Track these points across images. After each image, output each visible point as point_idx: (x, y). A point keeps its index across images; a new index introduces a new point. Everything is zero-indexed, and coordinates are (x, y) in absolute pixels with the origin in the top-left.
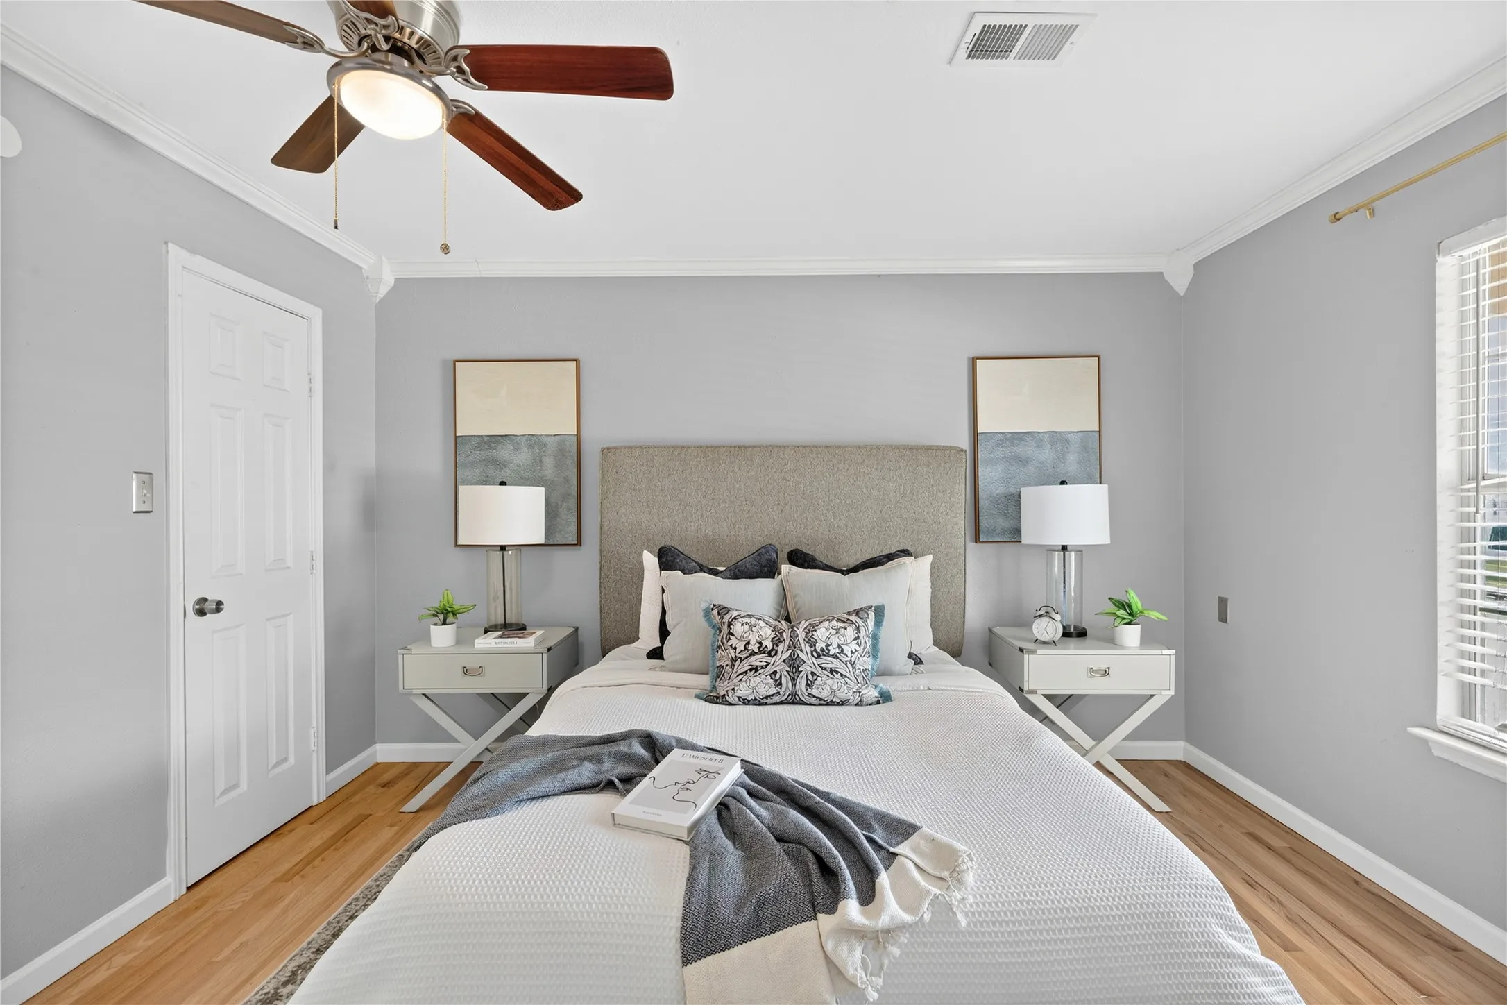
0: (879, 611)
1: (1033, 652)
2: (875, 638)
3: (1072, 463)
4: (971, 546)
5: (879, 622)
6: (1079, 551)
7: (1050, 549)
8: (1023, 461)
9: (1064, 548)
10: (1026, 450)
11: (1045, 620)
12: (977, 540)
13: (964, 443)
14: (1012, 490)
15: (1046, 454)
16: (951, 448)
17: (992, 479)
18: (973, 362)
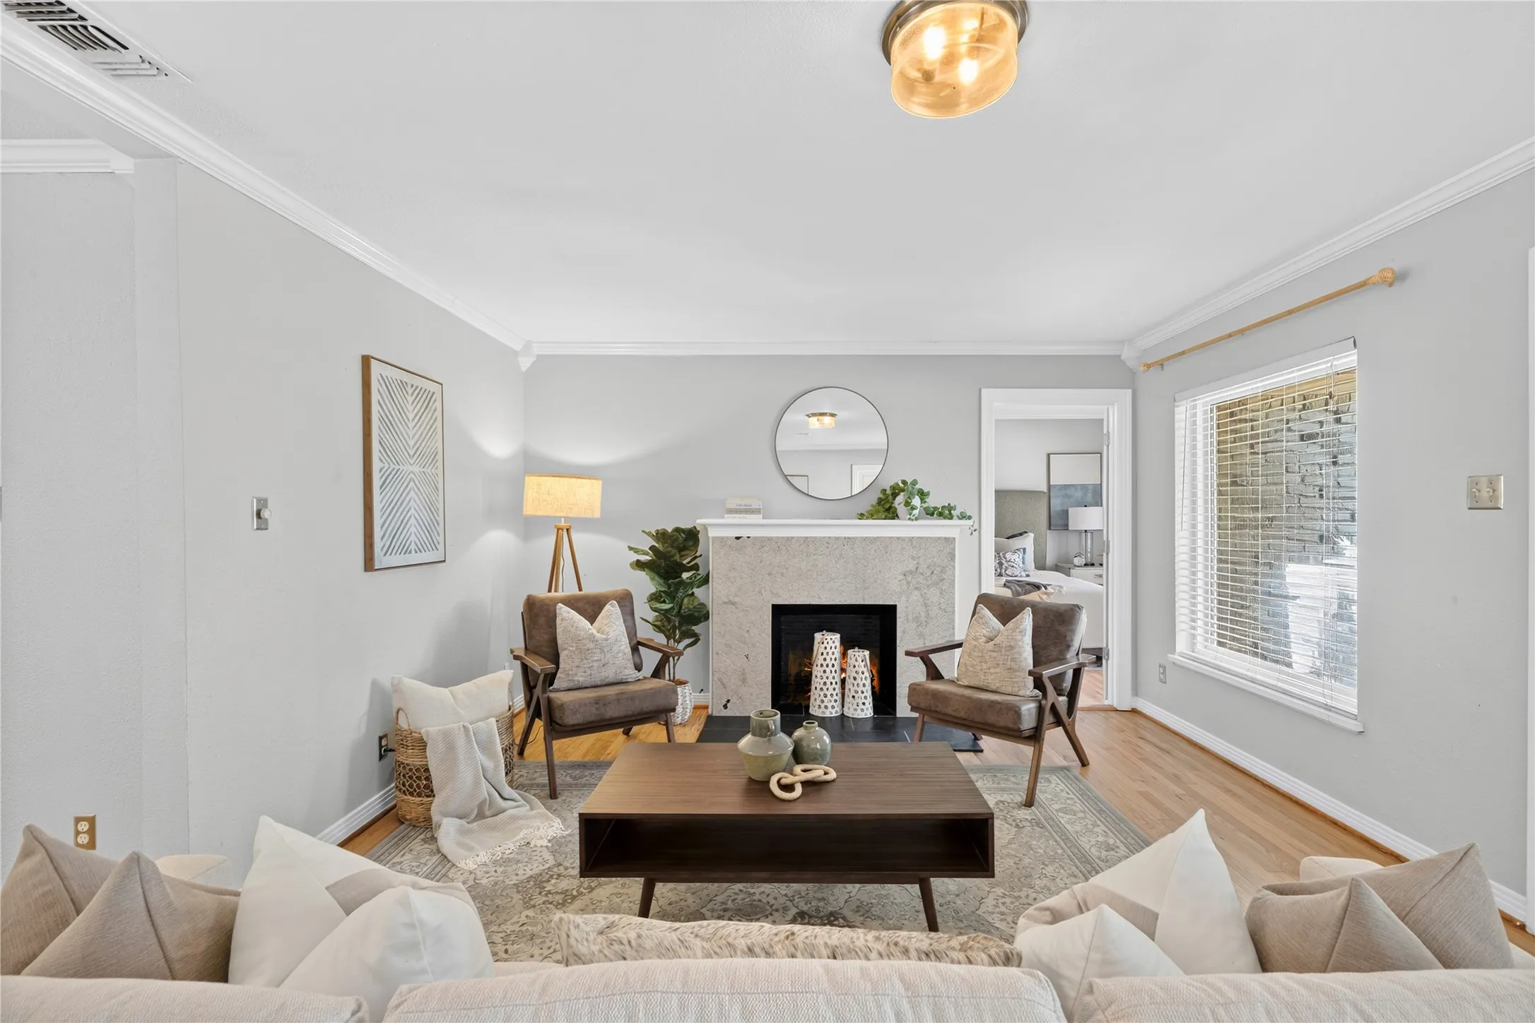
0: (1024, 549)
1: (1073, 569)
2: (1023, 558)
3: (1089, 497)
4: (1048, 531)
5: (1024, 552)
6: (1092, 532)
7: (1080, 532)
8: (1069, 497)
9: (1086, 531)
10: (1070, 492)
11: (1078, 558)
12: (1050, 529)
13: (1045, 489)
14: (1065, 509)
15: (1079, 494)
16: (1041, 492)
17: (1056, 504)
18: (1049, 455)
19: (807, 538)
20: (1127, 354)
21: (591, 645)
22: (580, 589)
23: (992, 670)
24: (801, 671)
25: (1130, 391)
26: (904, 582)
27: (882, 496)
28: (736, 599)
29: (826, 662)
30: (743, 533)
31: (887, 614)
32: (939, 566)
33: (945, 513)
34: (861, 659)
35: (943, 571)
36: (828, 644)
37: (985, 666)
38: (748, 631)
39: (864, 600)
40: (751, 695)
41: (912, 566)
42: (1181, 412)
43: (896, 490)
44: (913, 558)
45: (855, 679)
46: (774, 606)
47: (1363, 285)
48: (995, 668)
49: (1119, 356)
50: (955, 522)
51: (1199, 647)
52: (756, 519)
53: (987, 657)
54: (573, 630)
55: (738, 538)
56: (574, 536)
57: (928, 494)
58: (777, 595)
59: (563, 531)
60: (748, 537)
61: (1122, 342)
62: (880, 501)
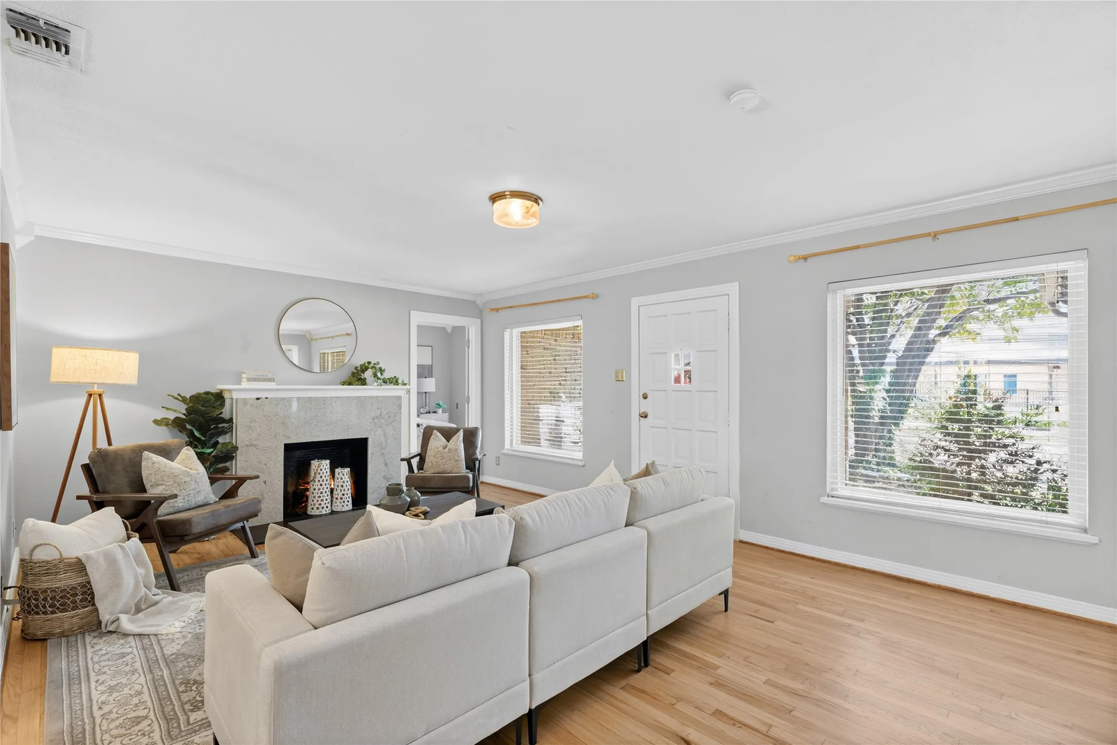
6: (429, 393)
9: (426, 393)
19: (311, 398)
20: (479, 302)
21: (187, 479)
22: (110, 444)
23: (448, 463)
24: (297, 489)
25: (480, 320)
26: (373, 423)
27: (355, 371)
28: (256, 443)
29: (322, 479)
30: (262, 395)
31: (362, 444)
32: (393, 413)
33: (394, 381)
34: (344, 475)
35: (395, 416)
36: (321, 467)
37: (444, 461)
38: (265, 464)
39: (348, 436)
40: (268, 509)
41: (378, 413)
42: (507, 334)
43: (364, 368)
44: (378, 409)
45: (342, 486)
46: (285, 445)
47: (586, 297)
48: (449, 461)
49: (475, 302)
50: (400, 386)
51: (514, 445)
52: (272, 385)
53: (445, 456)
54: (167, 470)
55: (258, 399)
56: (106, 401)
57: (384, 370)
58: (288, 437)
59: (94, 397)
60: (267, 398)
61: (477, 295)
62: (353, 374)
